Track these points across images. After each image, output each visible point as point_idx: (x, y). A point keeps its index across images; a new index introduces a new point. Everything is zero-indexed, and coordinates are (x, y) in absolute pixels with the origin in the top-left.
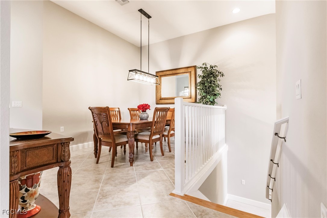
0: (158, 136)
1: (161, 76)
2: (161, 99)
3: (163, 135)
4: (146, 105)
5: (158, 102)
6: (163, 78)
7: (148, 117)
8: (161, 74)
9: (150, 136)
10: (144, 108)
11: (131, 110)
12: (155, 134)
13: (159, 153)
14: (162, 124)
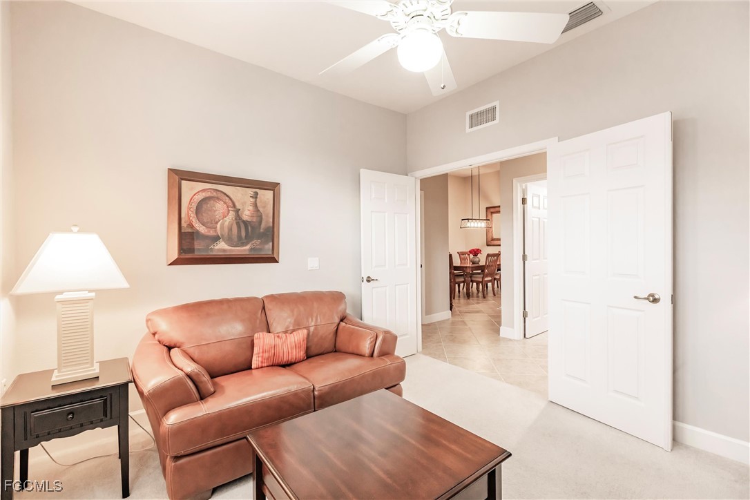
0: (490, 278)
1: (492, 213)
2: (493, 240)
3: (495, 279)
4: (478, 250)
5: (489, 243)
6: (494, 215)
7: (479, 261)
8: (492, 210)
9: (483, 278)
10: (476, 252)
11: (460, 254)
12: (487, 276)
13: (491, 294)
14: (493, 268)
